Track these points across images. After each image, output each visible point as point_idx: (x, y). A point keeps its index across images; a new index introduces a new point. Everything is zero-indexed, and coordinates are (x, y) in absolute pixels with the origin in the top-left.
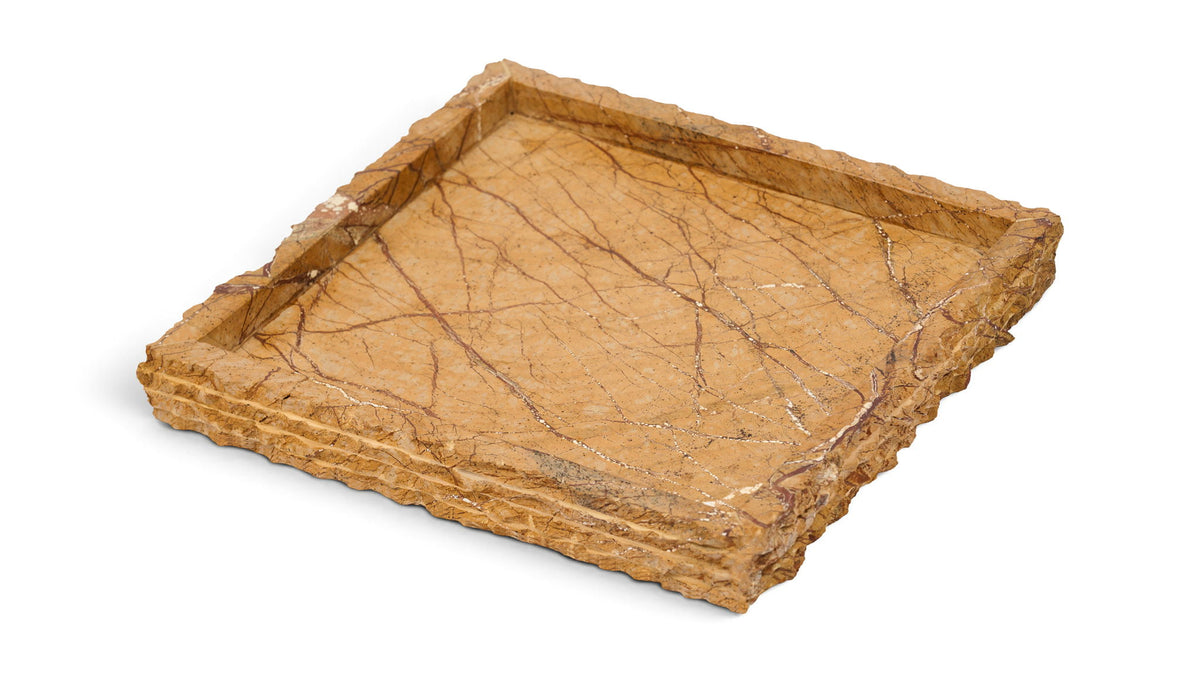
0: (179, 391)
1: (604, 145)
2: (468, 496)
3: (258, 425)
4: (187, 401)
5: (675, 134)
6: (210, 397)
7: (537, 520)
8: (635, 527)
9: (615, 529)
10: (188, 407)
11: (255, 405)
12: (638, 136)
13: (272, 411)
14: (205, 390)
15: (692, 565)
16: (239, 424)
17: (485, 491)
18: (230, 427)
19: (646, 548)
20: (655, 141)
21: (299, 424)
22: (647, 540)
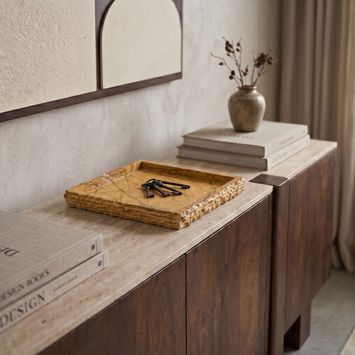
0: (72, 198)
1: (160, 172)
2: (126, 212)
3: (87, 203)
4: (73, 200)
5: (173, 168)
6: (78, 198)
7: (139, 215)
8: (158, 214)
9: (154, 215)
10: (73, 201)
11: (86, 199)
12: (165, 170)
13: (89, 200)
14: (77, 197)
15: (168, 220)
16: (83, 203)
17: (129, 210)
18: (81, 204)
19: (160, 218)
20: (168, 170)
21: (95, 202)
22: (160, 216)
